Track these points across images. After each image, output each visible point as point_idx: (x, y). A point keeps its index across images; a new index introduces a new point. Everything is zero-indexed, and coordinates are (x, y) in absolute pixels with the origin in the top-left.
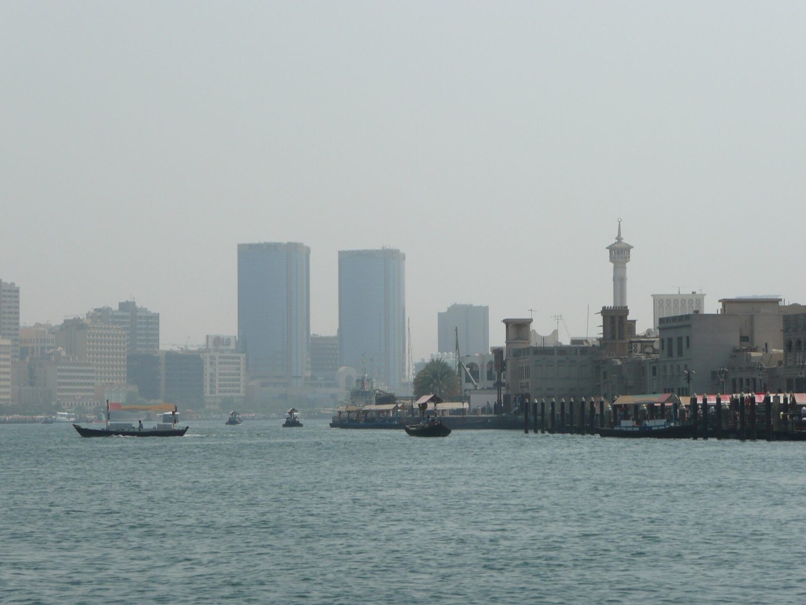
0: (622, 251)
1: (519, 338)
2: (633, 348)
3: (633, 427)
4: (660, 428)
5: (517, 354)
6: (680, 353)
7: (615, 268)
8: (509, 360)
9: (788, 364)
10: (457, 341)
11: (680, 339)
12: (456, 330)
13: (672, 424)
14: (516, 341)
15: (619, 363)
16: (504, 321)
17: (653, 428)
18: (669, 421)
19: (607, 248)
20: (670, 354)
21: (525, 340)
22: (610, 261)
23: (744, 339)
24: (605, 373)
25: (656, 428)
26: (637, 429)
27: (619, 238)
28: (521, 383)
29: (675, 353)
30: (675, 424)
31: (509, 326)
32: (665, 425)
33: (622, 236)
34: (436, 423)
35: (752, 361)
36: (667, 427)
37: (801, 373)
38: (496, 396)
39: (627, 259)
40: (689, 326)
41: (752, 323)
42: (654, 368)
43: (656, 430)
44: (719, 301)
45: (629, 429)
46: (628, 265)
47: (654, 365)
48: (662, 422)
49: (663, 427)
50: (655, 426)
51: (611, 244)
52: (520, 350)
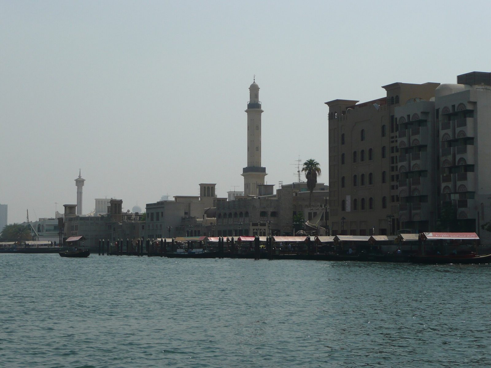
0: (81, 181)
1: (70, 213)
2: (123, 218)
3: (184, 252)
4: (200, 253)
5: (71, 220)
6: (158, 219)
7: (78, 188)
8: (66, 222)
9: (219, 224)
10: (28, 214)
11: (158, 214)
12: (27, 211)
13: (206, 251)
14: (70, 214)
15: (121, 224)
16: (64, 205)
17: (196, 253)
18: (204, 250)
19: (75, 180)
20: (152, 220)
21: (73, 214)
22: (76, 185)
23: (186, 213)
24: (114, 228)
25: (198, 253)
26: (187, 253)
27: (80, 177)
28: (73, 233)
29: (155, 219)
30: (207, 251)
31: (67, 208)
32: (202, 252)
33: (81, 175)
34: (83, 250)
35: (198, 222)
36: (203, 252)
37: (239, 227)
38: (59, 239)
39: (83, 185)
40: (164, 207)
41: (189, 207)
42: (143, 226)
43: (197, 254)
44: (174, 197)
45: (182, 253)
46: (83, 187)
47: (143, 224)
48: (201, 250)
49: (202, 253)
50: (196, 252)
51: (77, 178)
52: (72, 218)
